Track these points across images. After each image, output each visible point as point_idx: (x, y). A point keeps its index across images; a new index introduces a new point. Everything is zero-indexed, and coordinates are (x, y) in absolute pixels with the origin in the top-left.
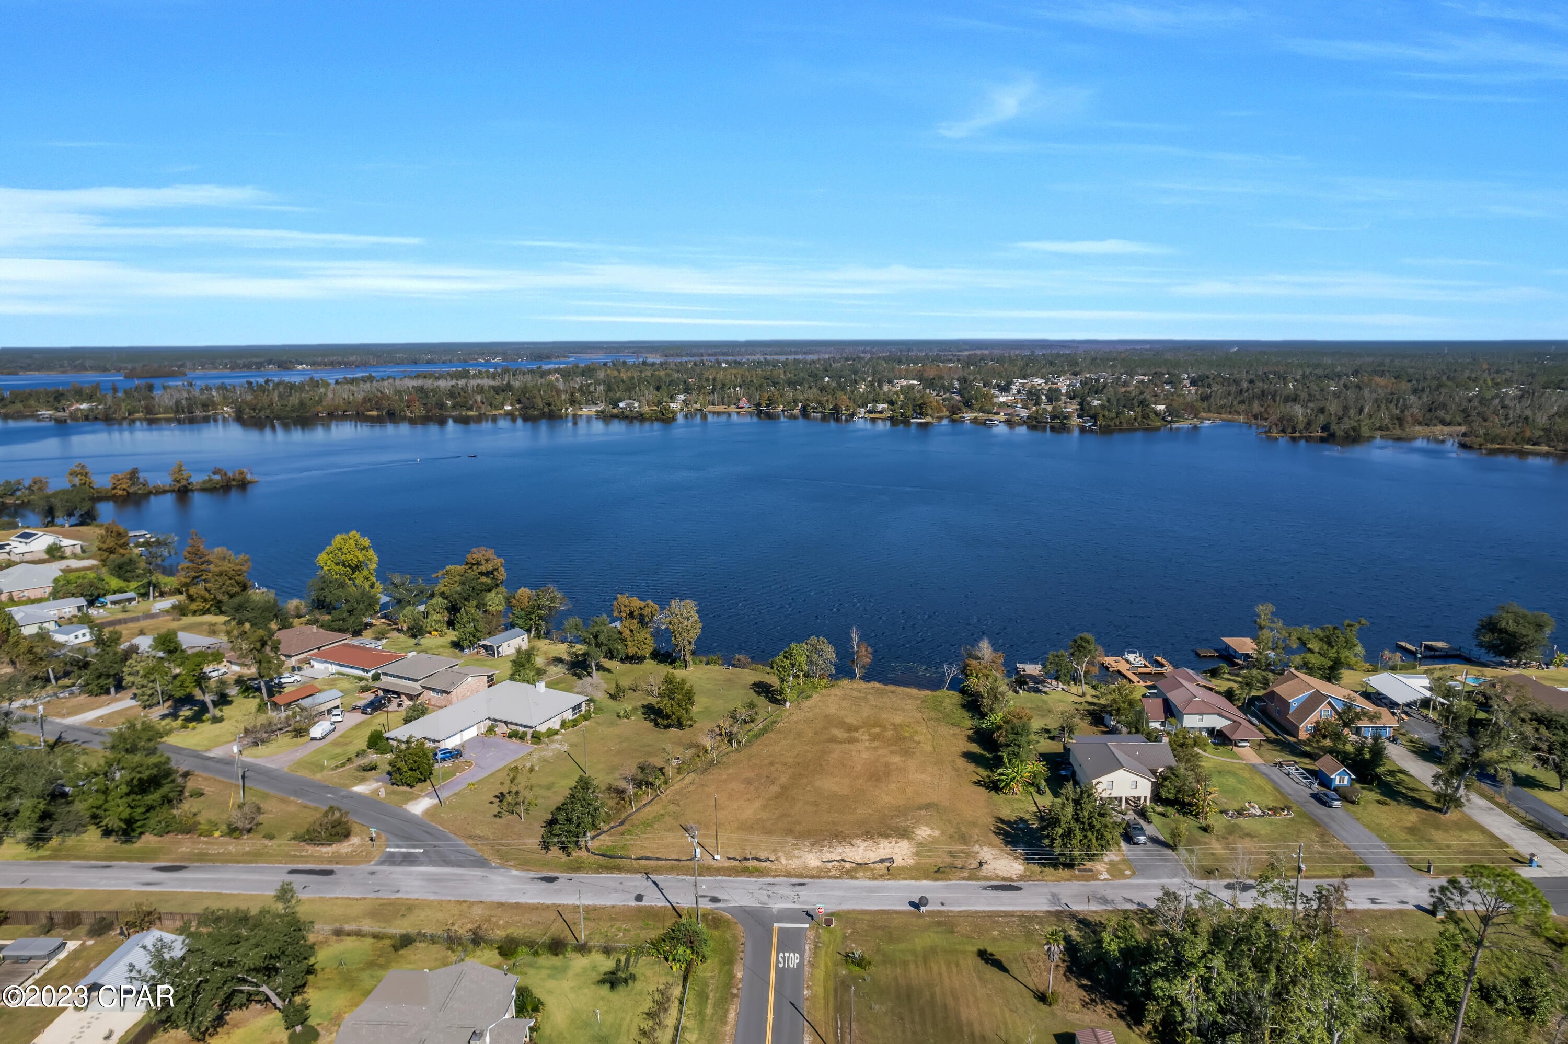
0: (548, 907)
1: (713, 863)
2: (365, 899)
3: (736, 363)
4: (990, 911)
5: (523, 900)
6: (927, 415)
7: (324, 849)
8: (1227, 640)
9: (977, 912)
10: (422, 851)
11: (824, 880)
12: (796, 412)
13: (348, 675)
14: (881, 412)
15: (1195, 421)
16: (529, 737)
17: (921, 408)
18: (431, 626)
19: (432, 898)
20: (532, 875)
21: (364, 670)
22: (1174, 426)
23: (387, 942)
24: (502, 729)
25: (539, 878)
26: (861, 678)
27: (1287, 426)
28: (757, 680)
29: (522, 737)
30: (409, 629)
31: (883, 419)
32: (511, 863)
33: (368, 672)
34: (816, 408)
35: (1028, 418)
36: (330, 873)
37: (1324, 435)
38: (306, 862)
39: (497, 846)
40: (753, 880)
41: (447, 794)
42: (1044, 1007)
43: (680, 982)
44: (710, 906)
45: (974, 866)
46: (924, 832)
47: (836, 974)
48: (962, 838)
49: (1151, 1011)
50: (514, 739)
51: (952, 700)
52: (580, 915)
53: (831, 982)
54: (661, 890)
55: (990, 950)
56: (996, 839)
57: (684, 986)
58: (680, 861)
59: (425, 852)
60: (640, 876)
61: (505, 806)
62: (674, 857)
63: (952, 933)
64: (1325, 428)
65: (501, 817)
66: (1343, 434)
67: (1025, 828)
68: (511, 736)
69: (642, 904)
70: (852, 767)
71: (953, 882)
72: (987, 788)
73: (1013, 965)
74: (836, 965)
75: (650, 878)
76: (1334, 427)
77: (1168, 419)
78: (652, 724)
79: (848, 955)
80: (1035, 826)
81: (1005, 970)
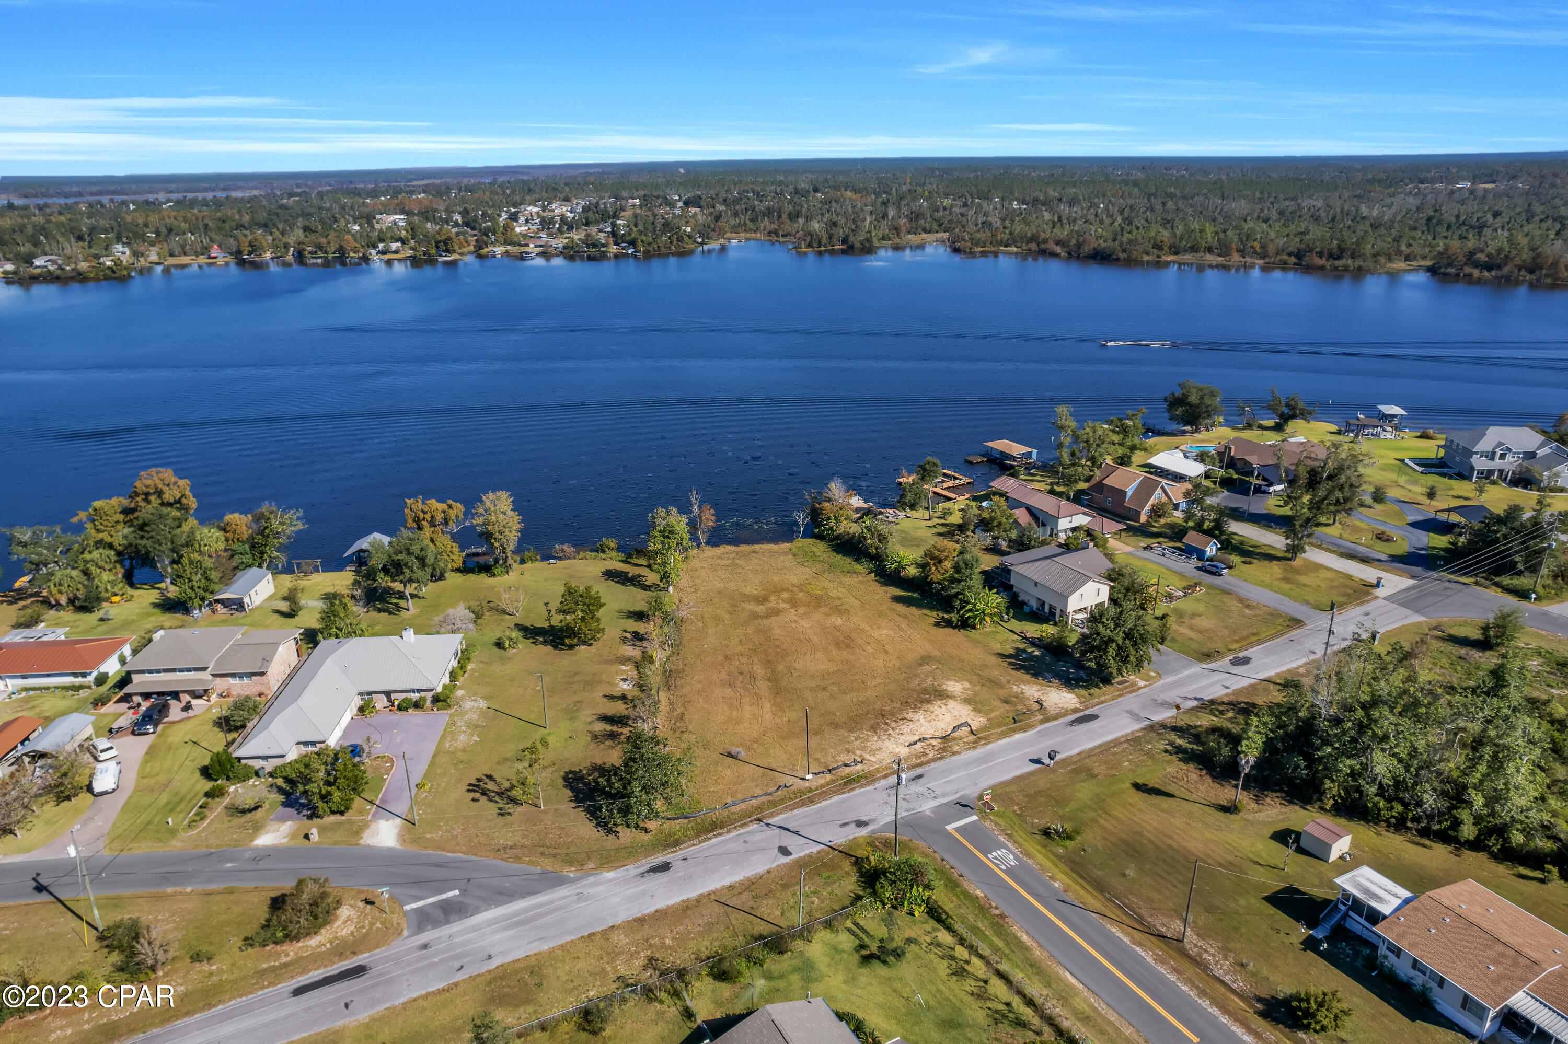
0: (698, 900)
1: (807, 784)
2: (456, 985)
3: (147, 203)
4: (1100, 746)
5: (661, 904)
6: (454, 251)
7: (313, 941)
8: (991, 444)
9: (1092, 749)
10: (457, 892)
11: (933, 765)
12: (289, 258)
13: (47, 688)
14: (396, 252)
15: (722, 241)
16: (428, 703)
17: (446, 243)
18: (107, 590)
19: (545, 947)
20: (632, 870)
21: (75, 675)
22: (706, 248)
23: (565, 1027)
24: (381, 702)
25: (648, 872)
26: (706, 544)
27: (812, 241)
28: (603, 569)
29: (417, 705)
30: (71, 601)
31: (399, 260)
32: (591, 865)
33: (84, 675)
34: (316, 253)
35: (564, 248)
36: (360, 970)
37: (844, 247)
38: (305, 971)
39: (546, 851)
40: (871, 788)
41: (402, 807)
42: (1233, 817)
43: (937, 926)
44: (863, 832)
45: (1036, 706)
46: (954, 687)
47: (1055, 855)
48: (994, 683)
49: (1332, 788)
50: (410, 711)
51: (820, 548)
52: (746, 896)
53: (1061, 865)
54: (797, 833)
55: (1140, 781)
56: (1021, 675)
57: (949, 929)
58: (770, 794)
59: (464, 892)
60: (755, 826)
61: (497, 798)
62: (758, 792)
63: (1095, 776)
64: (844, 241)
65: (509, 814)
66: (858, 245)
67: (1031, 657)
68: (400, 708)
69: (795, 856)
70: (809, 640)
71: (1039, 728)
72: (954, 628)
73: (1170, 789)
74: (1045, 847)
75: (767, 825)
76: (851, 239)
77: (700, 240)
78: (549, 648)
79: (1046, 833)
80: (1037, 653)
81: (1170, 795)
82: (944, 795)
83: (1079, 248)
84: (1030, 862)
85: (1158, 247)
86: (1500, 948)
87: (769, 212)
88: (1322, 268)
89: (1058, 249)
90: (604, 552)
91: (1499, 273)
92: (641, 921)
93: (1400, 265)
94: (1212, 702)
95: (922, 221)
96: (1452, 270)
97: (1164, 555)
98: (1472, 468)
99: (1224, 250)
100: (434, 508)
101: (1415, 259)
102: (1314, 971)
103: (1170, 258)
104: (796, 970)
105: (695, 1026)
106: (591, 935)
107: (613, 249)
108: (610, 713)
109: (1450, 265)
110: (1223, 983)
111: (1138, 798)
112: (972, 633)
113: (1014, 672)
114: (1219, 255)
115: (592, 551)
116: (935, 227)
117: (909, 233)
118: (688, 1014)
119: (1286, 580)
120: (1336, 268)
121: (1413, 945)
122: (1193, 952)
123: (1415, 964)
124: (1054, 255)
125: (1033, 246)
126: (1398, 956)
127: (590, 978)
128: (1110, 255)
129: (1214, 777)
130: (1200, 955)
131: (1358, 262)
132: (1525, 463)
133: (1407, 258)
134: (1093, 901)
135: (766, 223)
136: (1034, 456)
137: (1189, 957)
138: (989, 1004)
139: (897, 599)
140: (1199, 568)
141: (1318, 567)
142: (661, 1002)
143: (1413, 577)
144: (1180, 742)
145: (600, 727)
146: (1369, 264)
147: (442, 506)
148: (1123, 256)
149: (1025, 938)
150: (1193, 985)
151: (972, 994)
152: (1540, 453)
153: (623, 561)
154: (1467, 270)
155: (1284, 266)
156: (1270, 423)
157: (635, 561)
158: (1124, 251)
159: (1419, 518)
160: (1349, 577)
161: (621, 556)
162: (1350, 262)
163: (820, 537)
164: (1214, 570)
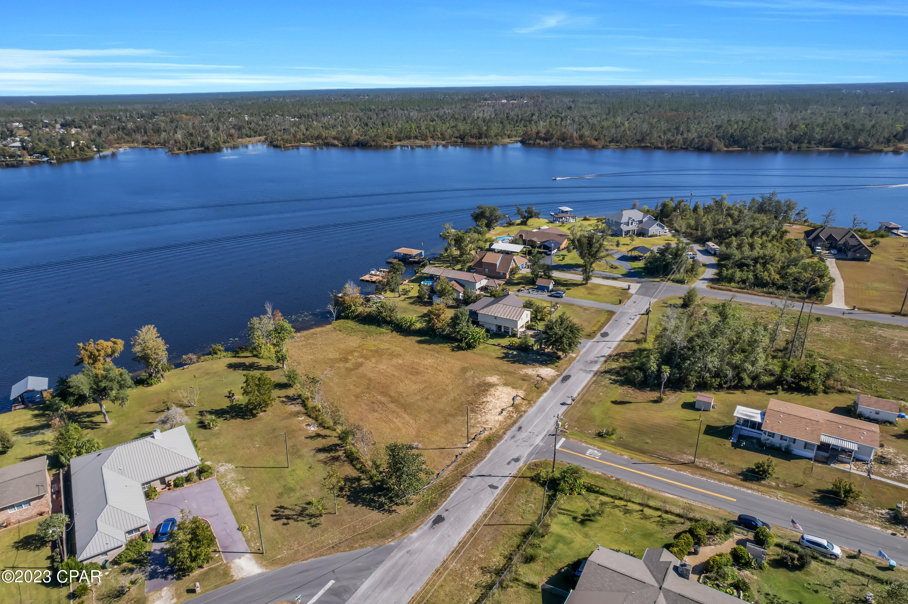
0: (475, 529)
1: (469, 450)
4: (583, 389)
5: (458, 538)
8: (397, 251)
10: (332, 582)
11: (521, 420)
15: (112, 149)
16: (195, 476)
19: (418, 588)
20: (425, 527)
22: (101, 154)
25: (434, 524)
27: (181, 146)
29: (188, 479)
32: (398, 534)
37: (203, 149)
39: (363, 536)
40: (503, 441)
41: (242, 546)
42: (661, 404)
43: (596, 495)
44: (521, 463)
45: (538, 378)
46: (493, 379)
47: (612, 444)
48: (510, 373)
49: (693, 379)
50: (185, 485)
51: (350, 323)
52: (496, 517)
53: (619, 448)
54: (490, 476)
55: (613, 400)
56: (517, 365)
57: (603, 494)
58: (455, 461)
59: (337, 579)
60: (465, 480)
61: (300, 518)
62: (448, 463)
63: (594, 403)
64: (202, 145)
65: (319, 524)
66: (211, 147)
67: (514, 356)
68: (176, 486)
69: (500, 488)
70: (394, 375)
71: (551, 388)
72: (464, 350)
73: (627, 399)
74: (604, 442)
75: (471, 477)
76: (206, 143)
77: (95, 149)
78: (239, 421)
79: (600, 435)
80: (515, 353)
81: (630, 403)
82: (540, 433)
83: (348, 140)
84: (605, 451)
85: (390, 137)
86: (804, 420)
87: (137, 130)
88: (475, 144)
89: (336, 142)
90: (216, 353)
91: (551, 142)
92: (456, 552)
93: (507, 140)
94: (610, 356)
95: (244, 131)
96: (531, 142)
97: (529, 293)
98: (622, 230)
99: (424, 138)
100: (105, 346)
101: (512, 137)
102: (745, 455)
103: (398, 143)
104: (557, 542)
105: (540, 590)
106: (437, 571)
107: (28, 159)
108: (321, 447)
109: (529, 139)
110: (721, 473)
111: (618, 408)
112: (475, 350)
113: (513, 365)
114: (422, 140)
115: (208, 354)
116: (252, 133)
117: (238, 138)
118: (532, 586)
119: (589, 294)
120: (481, 143)
121: (778, 430)
122: (701, 465)
123: (782, 437)
124: (335, 146)
125: (320, 141)
126: (773, 437)
127: (462, 593)
128: (367, 144)
129: (639, 389)
130: (705, 466)
131: (490, 140)
132: (640, 226)
133: (509, 137)
134: (647, 459)
135: (138, 137)
136: (423, 254)
137: (701, 468)
138: (652, 520)
139: (420, 342)
140: (550, 296)
141: (599, 286)
142: (512, 587)
143: (638, 282)
144: (613, 377)
145: (322, 456)
146: (494, 140)
147: (110, 344)
148: (373, 143)
149: (636, 486)
150: (715, 479)
151: (641, 519)
152: (644, 220)
153: (233, 357)
154: (538, 141)
155: (455, 144)
156: (519, 221)
157: (242, 355)
158: (374, 141)
159: (620, 256)
160: (615, 287)
161: (230, 354)
162: (486, 140)
163: (347, 317)
164: (558, 295)
